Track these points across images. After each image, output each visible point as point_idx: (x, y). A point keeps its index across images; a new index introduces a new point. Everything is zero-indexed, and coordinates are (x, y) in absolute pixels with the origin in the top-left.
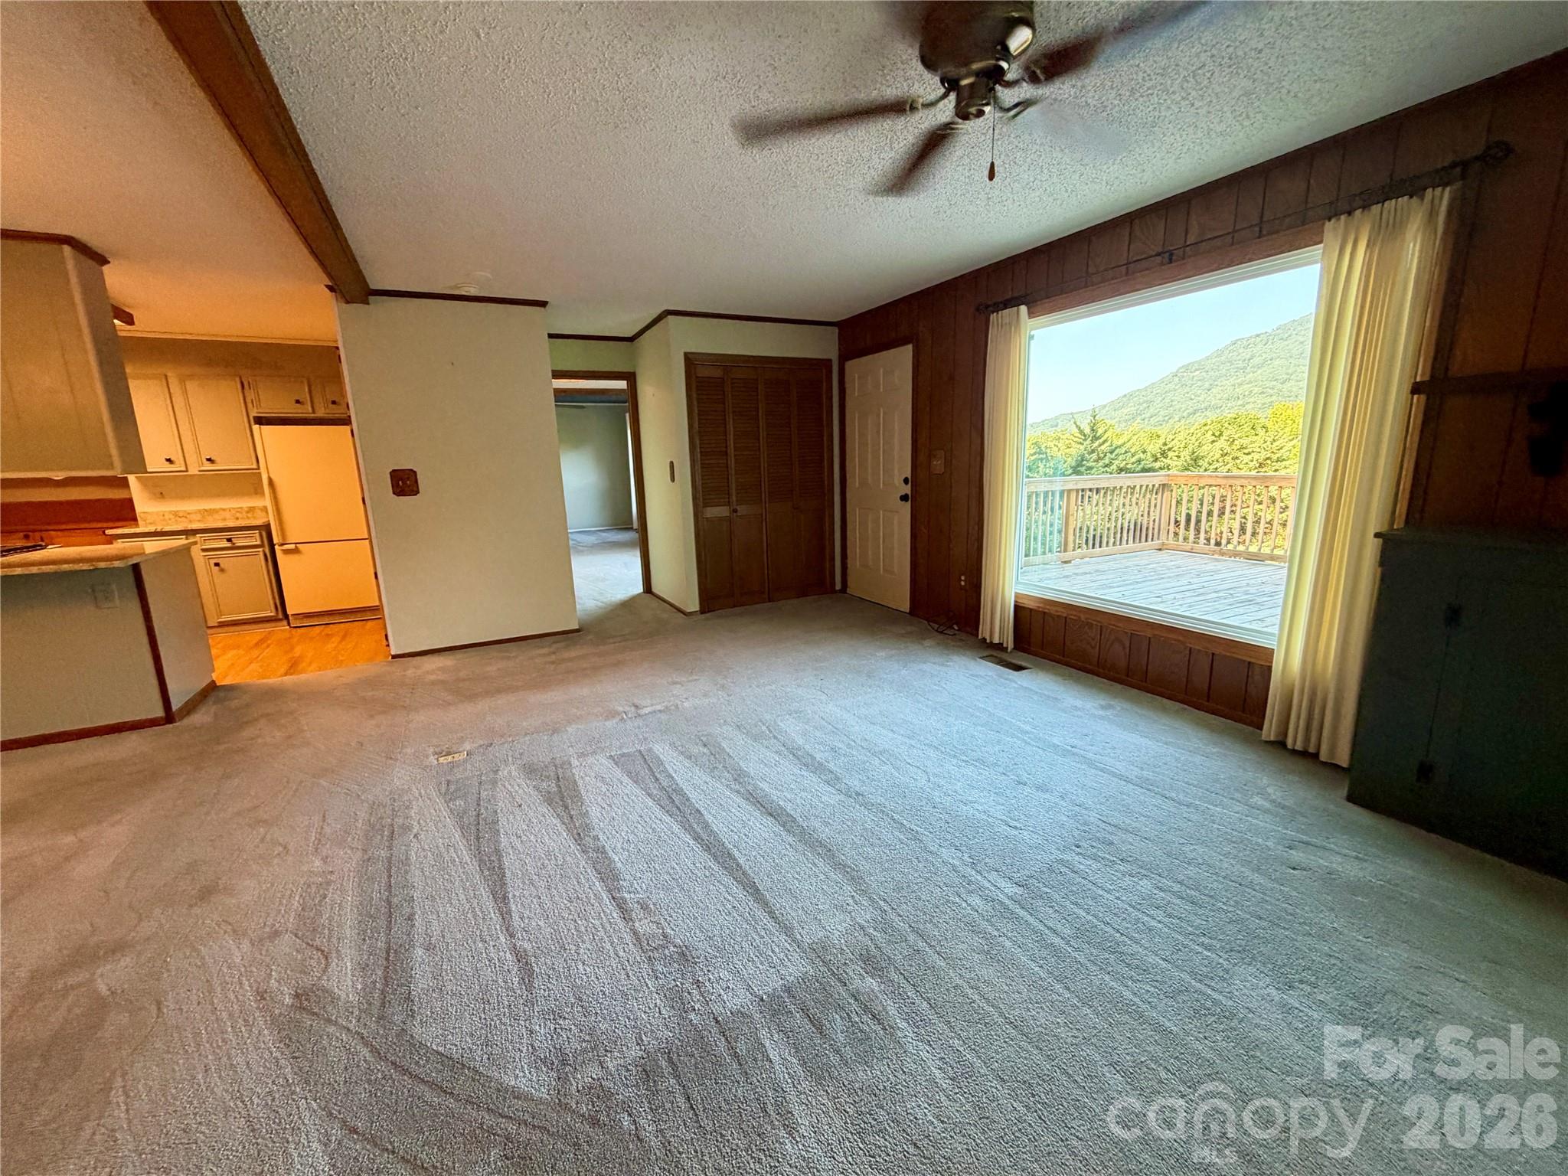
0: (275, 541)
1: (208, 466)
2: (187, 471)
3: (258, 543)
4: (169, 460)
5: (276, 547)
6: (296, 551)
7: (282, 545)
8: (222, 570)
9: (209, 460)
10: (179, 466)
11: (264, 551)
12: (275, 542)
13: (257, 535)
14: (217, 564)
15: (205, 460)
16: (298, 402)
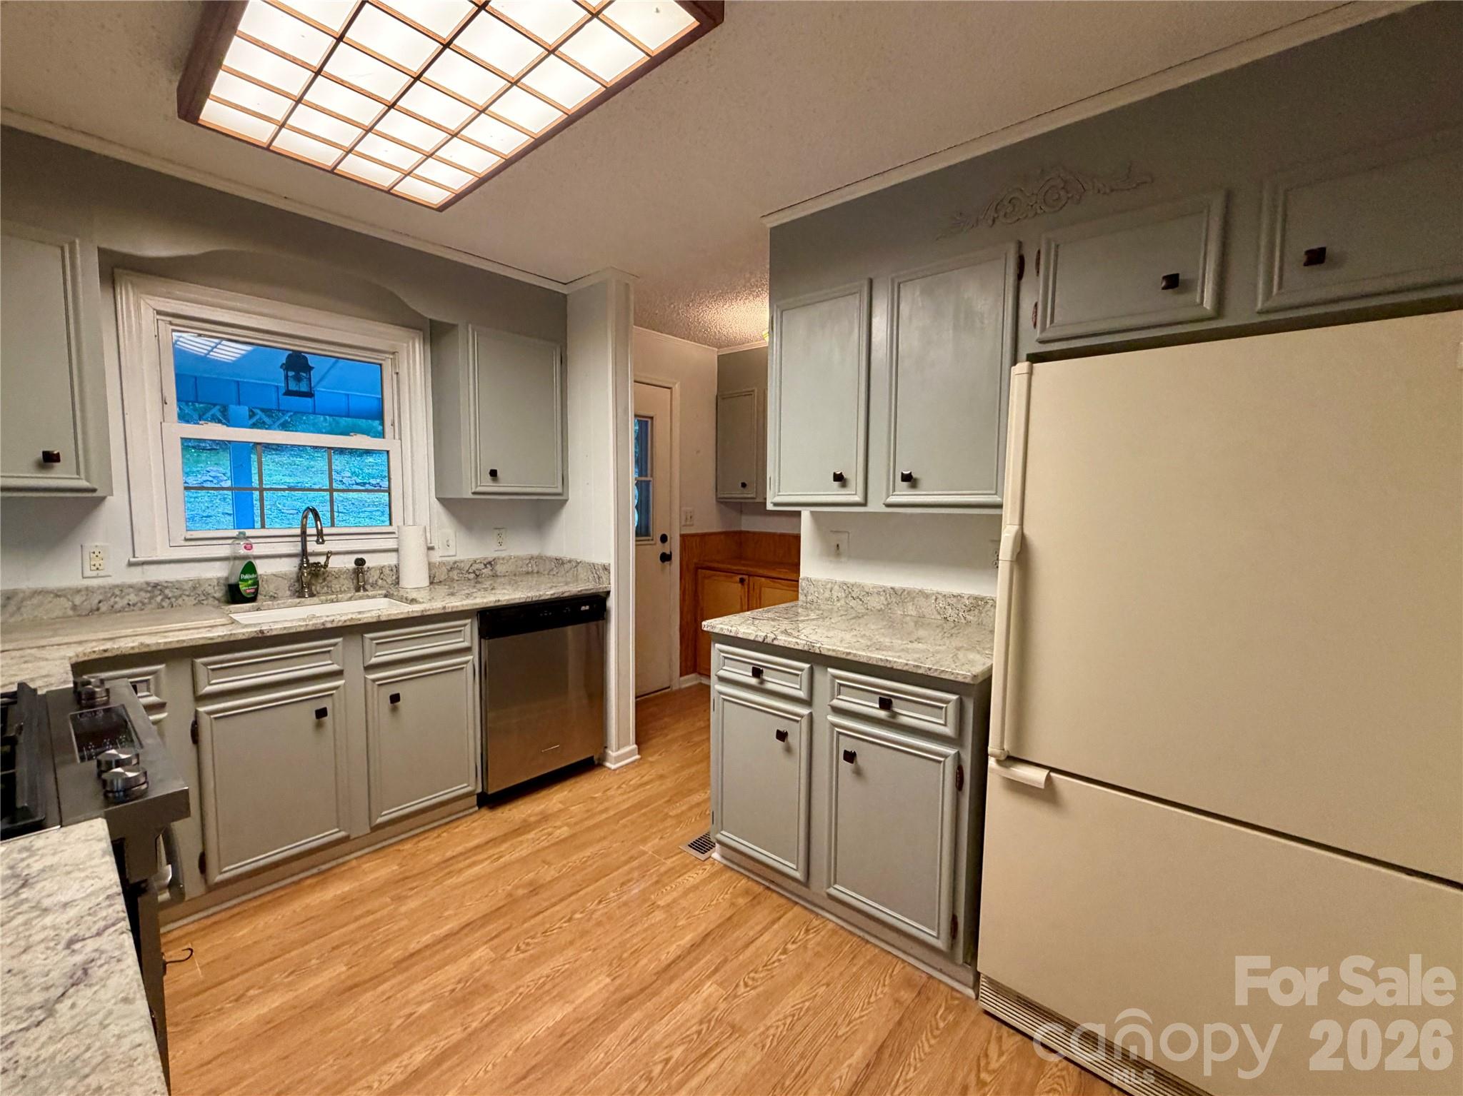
0: (992, 748)
1: (904, 495)
2: (865, 504)
3: (949, 731)
4: (839, 478)
5: (992, 762)
6: (1048, 794)
7: (1011, 760)
8: (858, 772)
9: (907, 478)
10: (852, 494)
11: (958, 757)
12: (990, 750)
13: (951, 709)
14: (850, 757)
15: (899, 477)
16: (1172, 282)
